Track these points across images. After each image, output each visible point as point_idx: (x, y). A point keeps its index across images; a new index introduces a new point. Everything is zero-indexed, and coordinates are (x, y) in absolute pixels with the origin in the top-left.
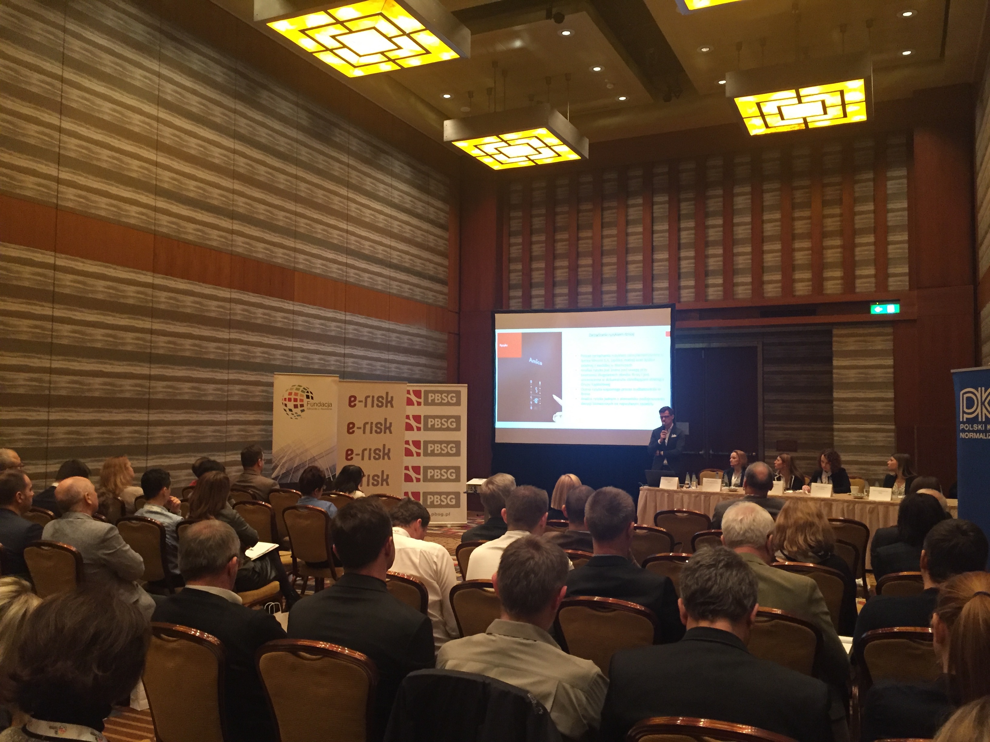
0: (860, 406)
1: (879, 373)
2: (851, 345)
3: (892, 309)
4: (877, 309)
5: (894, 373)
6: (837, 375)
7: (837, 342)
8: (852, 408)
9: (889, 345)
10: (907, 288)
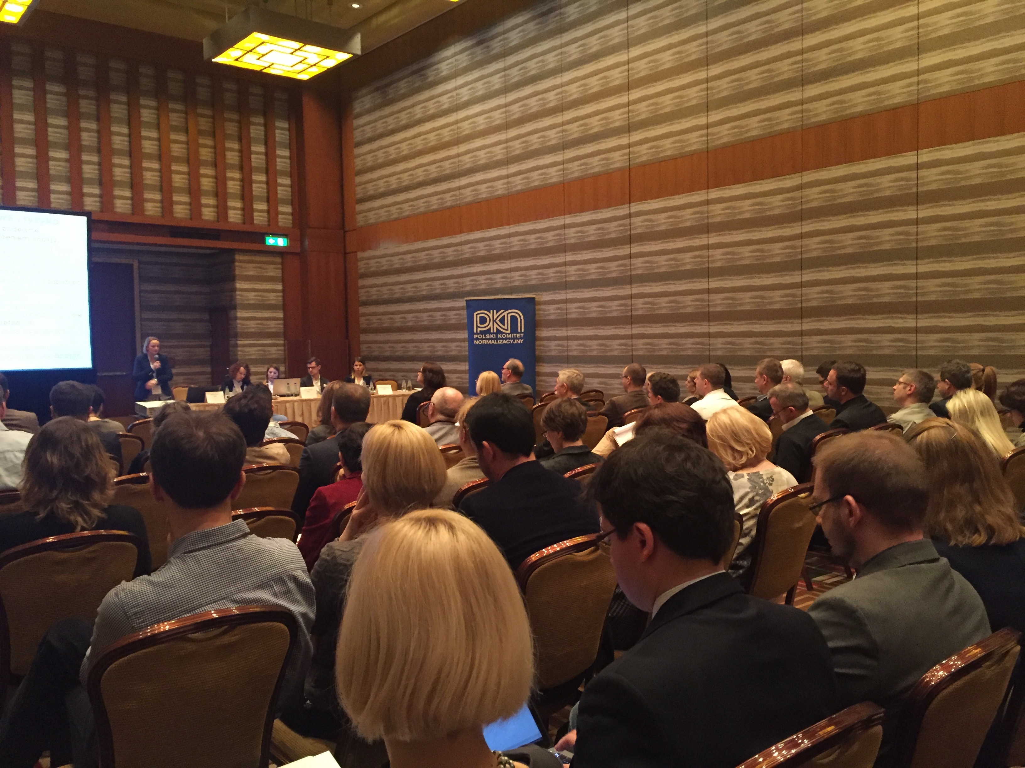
0: (258, 324)
1: (272, 296)
2: (251, 271)
3: (281, 242)
4: (271, 241)
5: (283, 297)
6: (239, 296)
7: (239, 267)
8: (252, 326)
9: (279, 273)
10: (291, 226)
